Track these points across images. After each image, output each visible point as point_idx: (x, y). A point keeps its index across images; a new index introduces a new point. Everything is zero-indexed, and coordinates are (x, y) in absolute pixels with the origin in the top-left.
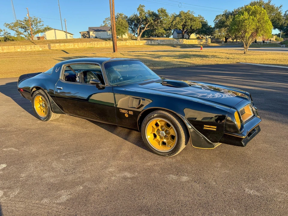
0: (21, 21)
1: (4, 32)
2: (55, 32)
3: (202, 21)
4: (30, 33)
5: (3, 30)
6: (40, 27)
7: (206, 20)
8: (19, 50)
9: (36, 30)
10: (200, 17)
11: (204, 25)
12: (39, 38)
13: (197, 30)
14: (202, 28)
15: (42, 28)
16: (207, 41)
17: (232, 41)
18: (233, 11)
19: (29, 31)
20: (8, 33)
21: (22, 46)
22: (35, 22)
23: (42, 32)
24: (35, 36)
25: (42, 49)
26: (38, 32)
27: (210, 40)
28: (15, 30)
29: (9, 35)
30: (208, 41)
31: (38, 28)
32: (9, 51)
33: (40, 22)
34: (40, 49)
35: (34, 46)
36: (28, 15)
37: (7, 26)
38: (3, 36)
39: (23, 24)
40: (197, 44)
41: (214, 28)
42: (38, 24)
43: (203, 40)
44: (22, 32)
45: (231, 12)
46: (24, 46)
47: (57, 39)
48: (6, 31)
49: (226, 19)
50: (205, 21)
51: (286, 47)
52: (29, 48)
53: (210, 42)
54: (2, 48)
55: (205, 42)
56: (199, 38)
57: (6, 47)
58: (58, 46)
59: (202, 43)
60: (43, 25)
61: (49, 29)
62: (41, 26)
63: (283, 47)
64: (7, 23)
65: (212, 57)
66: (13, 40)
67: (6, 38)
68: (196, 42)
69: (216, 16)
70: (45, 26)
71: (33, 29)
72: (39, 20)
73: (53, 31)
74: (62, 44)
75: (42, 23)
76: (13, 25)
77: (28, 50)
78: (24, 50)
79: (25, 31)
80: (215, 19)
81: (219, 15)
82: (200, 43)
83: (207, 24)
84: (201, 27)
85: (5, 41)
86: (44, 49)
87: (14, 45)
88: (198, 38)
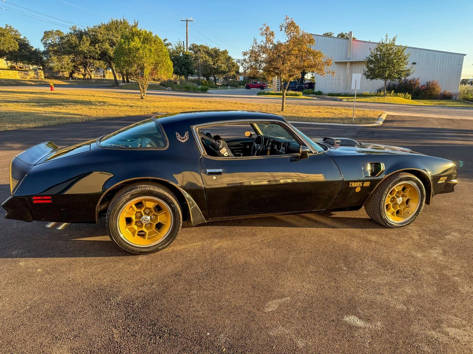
3: (15, 36)
7: (24, 37)
10: (11, 30)
11: (24, 45)
13: (10, 52)
14: (20, 50)
16: (37, 74)
17: (82, 77)
18: (87, 30)
27: (42, 74)
30: (39, 74)
40: (20, 79)
41: (45, 53)
43: (30, 73)
45: (83, 31)
49: (80, 42)
50: (22, 37)
51: (173, 91)
53: (43, 77)
55: (34, 77)
56: (15, 67)
59: (28, 78)
63: (169, 90)
65: (102, 104)
68: (15, 75)
69: (45, 33)
80: (43, 36)
81: (49, 32)
82: (25, 78)
83: (27, 45)
84: (18, 47)
88: (12, 68)
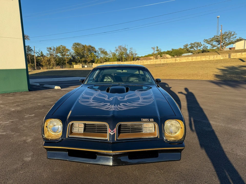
0: (218, 36)
1: (203, 46)
2: (245, 43)
4: (222, 45)
5: (203, 44)
6: (232, 39)
8: (204, 59)
9: (229, 42)
12: (230, 49)
15: (234, 40)
19: (222, 44)
20: (206, 46)
21: (206, 56)
22: (229, 35)
23: (233, 44)
24: (226, 47)
25: (223, 58)
26: (230, 43)
28: (210, 44)
29: (207, 48)
31: (230, 40)
32: (196, 60)
33: (234, 35)
34: (222, 58)
35: (217, 56)
36: (221, 30)
37: (206, 42)
38: (201, 50)
39: (219, 38)
42: (232, 37)
44: (216, 45)
46: (208, 56)
47: (245, 48)
48: (205, 45)
52: (212, 58)
54: (192, 58)
57: (194, 57)
58: (239, 55)
60: (235, 38)
61: (241, 40)
62: (234, 38)
64: (206, 39)
66: (209, 52)
67: (204, 50)
70: (238, 38)
71: (226, 42)
72: (233, 33)
73: (243, 41)
74: (244, 53)
75: (235, 35)
76: (210, 40)
77: (211, 59)
78: (207, 59)
79: (219, 44)
85: (203, 52)
86: (224, 58)
87: (204, 55)
